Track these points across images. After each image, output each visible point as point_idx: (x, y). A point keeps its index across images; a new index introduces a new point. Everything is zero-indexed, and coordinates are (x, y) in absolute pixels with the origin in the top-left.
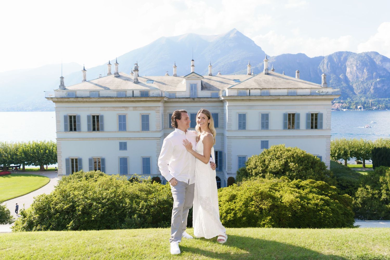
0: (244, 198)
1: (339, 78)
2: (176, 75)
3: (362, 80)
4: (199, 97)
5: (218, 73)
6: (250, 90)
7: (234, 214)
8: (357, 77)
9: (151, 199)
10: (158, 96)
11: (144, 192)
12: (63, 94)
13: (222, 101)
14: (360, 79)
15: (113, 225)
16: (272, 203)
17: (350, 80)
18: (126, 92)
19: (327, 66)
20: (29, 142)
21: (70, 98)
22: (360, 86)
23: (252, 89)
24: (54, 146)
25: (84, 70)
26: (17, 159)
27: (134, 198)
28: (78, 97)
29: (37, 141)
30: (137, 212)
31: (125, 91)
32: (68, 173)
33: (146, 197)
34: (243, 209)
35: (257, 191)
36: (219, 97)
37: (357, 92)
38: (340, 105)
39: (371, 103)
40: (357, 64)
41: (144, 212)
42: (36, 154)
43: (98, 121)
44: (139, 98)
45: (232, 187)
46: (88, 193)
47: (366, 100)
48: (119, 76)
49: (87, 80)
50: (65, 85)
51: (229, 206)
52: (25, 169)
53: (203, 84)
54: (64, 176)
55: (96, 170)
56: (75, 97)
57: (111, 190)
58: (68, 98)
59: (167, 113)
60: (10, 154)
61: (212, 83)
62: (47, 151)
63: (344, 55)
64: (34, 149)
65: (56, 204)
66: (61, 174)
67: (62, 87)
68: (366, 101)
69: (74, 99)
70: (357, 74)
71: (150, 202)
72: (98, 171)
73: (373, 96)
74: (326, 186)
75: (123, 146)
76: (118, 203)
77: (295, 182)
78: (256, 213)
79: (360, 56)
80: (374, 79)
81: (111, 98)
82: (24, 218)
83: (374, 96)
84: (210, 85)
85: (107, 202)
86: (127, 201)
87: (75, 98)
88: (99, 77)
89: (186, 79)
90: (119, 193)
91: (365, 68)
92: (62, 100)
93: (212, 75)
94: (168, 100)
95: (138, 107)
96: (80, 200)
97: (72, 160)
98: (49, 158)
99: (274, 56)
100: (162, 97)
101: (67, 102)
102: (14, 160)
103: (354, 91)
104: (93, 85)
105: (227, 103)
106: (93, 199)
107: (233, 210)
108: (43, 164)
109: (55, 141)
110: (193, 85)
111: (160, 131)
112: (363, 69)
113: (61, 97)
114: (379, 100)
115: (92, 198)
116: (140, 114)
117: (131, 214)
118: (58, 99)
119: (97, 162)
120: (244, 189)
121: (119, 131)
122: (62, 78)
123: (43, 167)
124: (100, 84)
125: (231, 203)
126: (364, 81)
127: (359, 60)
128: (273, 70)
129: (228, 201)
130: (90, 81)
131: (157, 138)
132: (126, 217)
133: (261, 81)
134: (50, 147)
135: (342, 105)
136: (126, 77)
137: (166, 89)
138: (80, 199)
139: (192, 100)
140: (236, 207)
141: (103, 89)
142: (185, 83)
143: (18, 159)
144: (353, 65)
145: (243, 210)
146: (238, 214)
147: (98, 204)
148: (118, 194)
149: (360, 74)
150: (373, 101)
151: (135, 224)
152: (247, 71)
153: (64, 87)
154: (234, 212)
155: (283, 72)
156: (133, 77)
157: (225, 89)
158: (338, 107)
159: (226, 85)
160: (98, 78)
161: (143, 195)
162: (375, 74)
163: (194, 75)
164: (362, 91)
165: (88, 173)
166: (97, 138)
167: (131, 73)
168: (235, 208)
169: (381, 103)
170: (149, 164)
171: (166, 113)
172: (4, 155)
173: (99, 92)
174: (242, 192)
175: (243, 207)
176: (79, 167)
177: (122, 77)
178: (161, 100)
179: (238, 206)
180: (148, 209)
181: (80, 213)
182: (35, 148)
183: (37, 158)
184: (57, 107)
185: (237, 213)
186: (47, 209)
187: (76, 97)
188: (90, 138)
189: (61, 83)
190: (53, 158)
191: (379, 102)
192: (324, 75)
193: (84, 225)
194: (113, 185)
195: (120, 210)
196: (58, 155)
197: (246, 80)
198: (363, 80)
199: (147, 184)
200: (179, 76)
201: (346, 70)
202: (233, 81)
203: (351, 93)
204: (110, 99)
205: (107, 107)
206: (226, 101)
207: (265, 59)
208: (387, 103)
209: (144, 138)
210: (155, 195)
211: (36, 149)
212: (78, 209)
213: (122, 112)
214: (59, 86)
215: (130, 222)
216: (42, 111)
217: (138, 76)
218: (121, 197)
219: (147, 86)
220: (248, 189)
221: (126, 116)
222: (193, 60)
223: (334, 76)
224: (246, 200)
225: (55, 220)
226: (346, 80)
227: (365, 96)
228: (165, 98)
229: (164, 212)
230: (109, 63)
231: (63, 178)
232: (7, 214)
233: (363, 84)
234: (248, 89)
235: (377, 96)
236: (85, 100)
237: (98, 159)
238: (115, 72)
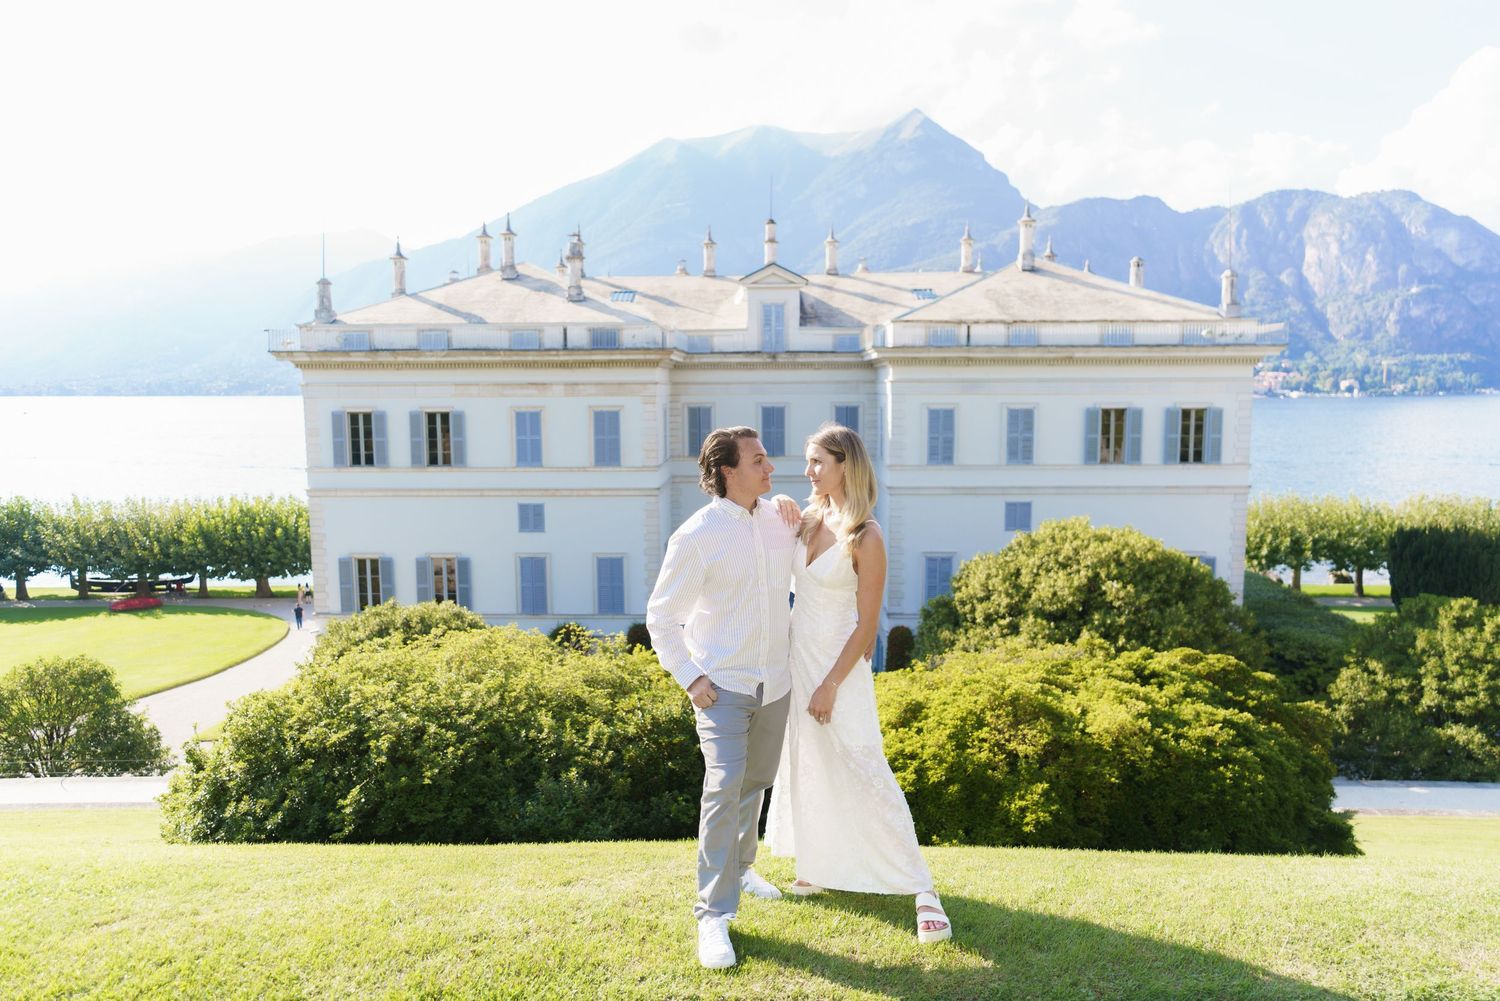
0: (952, 716)
1: (1279, 284)
2: (712, 274)
3: (1357, 289)
4: (791, 349)
5: (860, 266)
6: (969, 327)
7: (916, 771)
8: (1342, 281)
9: (628, 712)
10: (652, 346)
11: (602, 688)
12: (329, 338)
13: (871, 365)
14: (1351, 288)
15: (496, 803)
16: (1051, 737)
17: (1316, 289)
18: (540, 331)
19: (1238, 243)
20: (220, 500)
21: (352, 354)
22: (1350, 312)
23: (977, 322)
24: (300, 516)
25: (399, 254)
26: (180, 557)
27: (568, 708)
28: (378, 350)
29: (247, 498)
30: (579, 758)
31: (539, 329)
32: (346, 608)
33: (610, 707)
34: (949, 754)
35: (999, 693)
36: (861, 348)
37: (1340, 330)
38: (1280, 379)
39: (1389, 372)
40: (1343, 233)
41: (601, 759)
42: (243, 542)
43: (446, 431)
44: (587, 352)
45: (911, 675)
46: (410, 691)
47: (1370, 360)
48: (515, 276)
49: (408, 292)
50: (333, 309)
51: (901, 745)
52: (209, 589)
53: (806, 304)
54: (333, 617)
55: (439, 600)
56: (368, 349)
57: (488, 682)
58: (346, 353)
59: (684, 404)
60: (158, 541)
61: (837, 301)
62: (279, 531)
63: (1297, 204)
64: (236, 524)
65: (301, 727)
66: (326, 611)
67: (323, 315)
68: (1370, 364)
69: (366, 356)
70: (1341, 268)
71: (625, 723)
72: (447, 604)
73: (1397, 347)
74: (1239, 673)
75: (531, 518)
76: (512, 726)
77: (1133, 660)
78: (994, 769)
79: (1353, 205)
80: (1400, 287)
81: (489, 353)
82: (197, 772)
84: (831, 309)
85: (474, 723)
86: (543, 723)
87: (369, 354)
88: (448, 282)
89: (749, 288)
90: (515, 691)
91: (1371, 249)
92: (324, 359)
93: (836, 274)
94: (685, 358)
95: (583, 384)
96: (383, 715)
97: (362, 563)
98: (285, 555)
99: (1051, 207)
100: (663, 350)
101: (341, 366)
102: (170, 561)
103: (1331, 329)
104: (429, 307)
105: (891, 370)
106: (428, 713)
107: (913, 756)
108: (265, 575)
109: (304, 500)
110: (773, 309)
111: (659, 466)
112: (1364, 253)
113: (322, 349)
114: (1416, 362)
115: (424, 709)
116: (590, 407)
117: (558, 766)
118: (310, 356)
119: (445, 572)
120: (953, 684)
121: (518, 466)
122: (324, 283)
123: (267, 583)
124: (454, 304)
125: (906, 733)
126: (1363, 295)
127: (1351, 222)
128: (1052, 257)
129: (895, 727)
130: (420, 294)
131: (649, 493)
132: (539, 776)
133: (1008, 295)
134: (287, 517)
135: (1284, 377)
136: (540, 280)
137: (678, 324)
138: (381, 712)
139: (769, 360)
140: (923, 747)
141: (464, 321)
142: (743, 300)
143: (182, 557)
144: (1329, 239)
145: (949, 759)
146: (930, 773)
147: (444, 730)
148: (513, 694)
149: (1352, 269)
150: (1396, 364)
151: (570, 802)
152: (960, 258)
153: (332, 316)
154: (915, 763)
155: (1087, 263)
156: (565, 281)
157: (885, 324)
158: (1271, 383)
159: (885, 308)
160: (445, 285)
161: (600, 699)
162: (1403, 268)
163: (777, 272)
164: (1358, 330)
165: (412, 609)
166: (443, 490)
167: (558, 265)
168: (919, 751)
169: (1421, 371)
170: (621, 579)
171: (679, 405)
172: (138, 542)
173: (448, 331)
174: (943, 693)
175: (948, 747)
176: (383, 589)
177: (529, 280)
178: (661, 360)
179: (929, 743)
180: (617, 751)
181: (383, 759)
182: (239, 522)
183: (245, 553)
184: (307, 385)
185: (928, 769)
186: (274, 745)
187: (371, 351)
188: (419, 490)
189: (322, 302)
190: (299, 553)
191: (1415, 368)
192: (1232, 275)
193: (396, 801)
194: (496, 662)
195: (520, 750)
196: (312, 546)
197: (956, 292)
198: (1360, 293)
199: (611, 658)
200: (722, 277)
201: (1302, 256)
202: (910, 295)
203: (1320, 334)
204: (487, 355)
205: (477, 385)
206: (884, 364)
207: (1025, 218)
208: (1442, 372)
209: (604, 492)
210: (640, 699)
211: (243, 525)
212: (377, 747)
213: (528, 401)
214: (313, 313)
215: (554, 794)
216: (260, 394)
217: (583, 276)
218: (521, 708)
219: (611, 312)
220: (965, 684)
221: (542, 414)
222: (772, 222)
223: (1260, 276)
224: (959, 722)
225: (300, 781)
226: (1304, 292)
227: (1366, 348)
228: (675, 352)
229: (670, 758)
230: (485, 233)
231: (330, 626)
232: (151, 740)
233: (1361, 304)
234: (965, 322)
235: (1407, 347)
236: (400, 359)
237: (448, 560)
238: (504, 261)
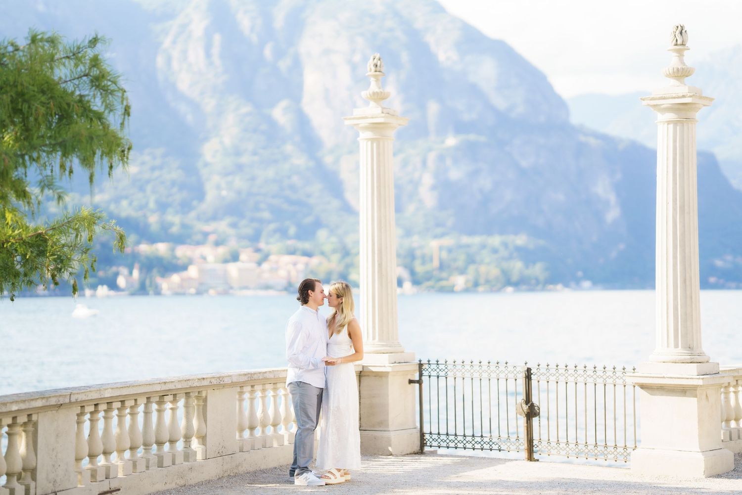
1: (272, 123)
19: (208, 55)
38: (301, 267)
40: (354, 51)
47: (412, 240)
80: (432, 136)
83: (438, 225)
114: (466, 245)
135: (307, 264)
144: (336, 59)
158: (289, 272)
162: (434, 109)
191: (470, 254)
201: (301, 82)
203: (336, 203)
208: (501, 261)
223: (245, 109)
226: (307, 138)
235: (450, 224)
